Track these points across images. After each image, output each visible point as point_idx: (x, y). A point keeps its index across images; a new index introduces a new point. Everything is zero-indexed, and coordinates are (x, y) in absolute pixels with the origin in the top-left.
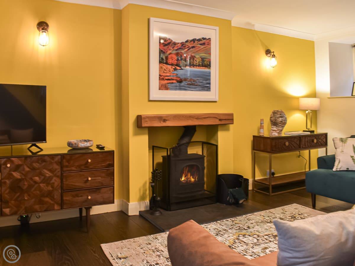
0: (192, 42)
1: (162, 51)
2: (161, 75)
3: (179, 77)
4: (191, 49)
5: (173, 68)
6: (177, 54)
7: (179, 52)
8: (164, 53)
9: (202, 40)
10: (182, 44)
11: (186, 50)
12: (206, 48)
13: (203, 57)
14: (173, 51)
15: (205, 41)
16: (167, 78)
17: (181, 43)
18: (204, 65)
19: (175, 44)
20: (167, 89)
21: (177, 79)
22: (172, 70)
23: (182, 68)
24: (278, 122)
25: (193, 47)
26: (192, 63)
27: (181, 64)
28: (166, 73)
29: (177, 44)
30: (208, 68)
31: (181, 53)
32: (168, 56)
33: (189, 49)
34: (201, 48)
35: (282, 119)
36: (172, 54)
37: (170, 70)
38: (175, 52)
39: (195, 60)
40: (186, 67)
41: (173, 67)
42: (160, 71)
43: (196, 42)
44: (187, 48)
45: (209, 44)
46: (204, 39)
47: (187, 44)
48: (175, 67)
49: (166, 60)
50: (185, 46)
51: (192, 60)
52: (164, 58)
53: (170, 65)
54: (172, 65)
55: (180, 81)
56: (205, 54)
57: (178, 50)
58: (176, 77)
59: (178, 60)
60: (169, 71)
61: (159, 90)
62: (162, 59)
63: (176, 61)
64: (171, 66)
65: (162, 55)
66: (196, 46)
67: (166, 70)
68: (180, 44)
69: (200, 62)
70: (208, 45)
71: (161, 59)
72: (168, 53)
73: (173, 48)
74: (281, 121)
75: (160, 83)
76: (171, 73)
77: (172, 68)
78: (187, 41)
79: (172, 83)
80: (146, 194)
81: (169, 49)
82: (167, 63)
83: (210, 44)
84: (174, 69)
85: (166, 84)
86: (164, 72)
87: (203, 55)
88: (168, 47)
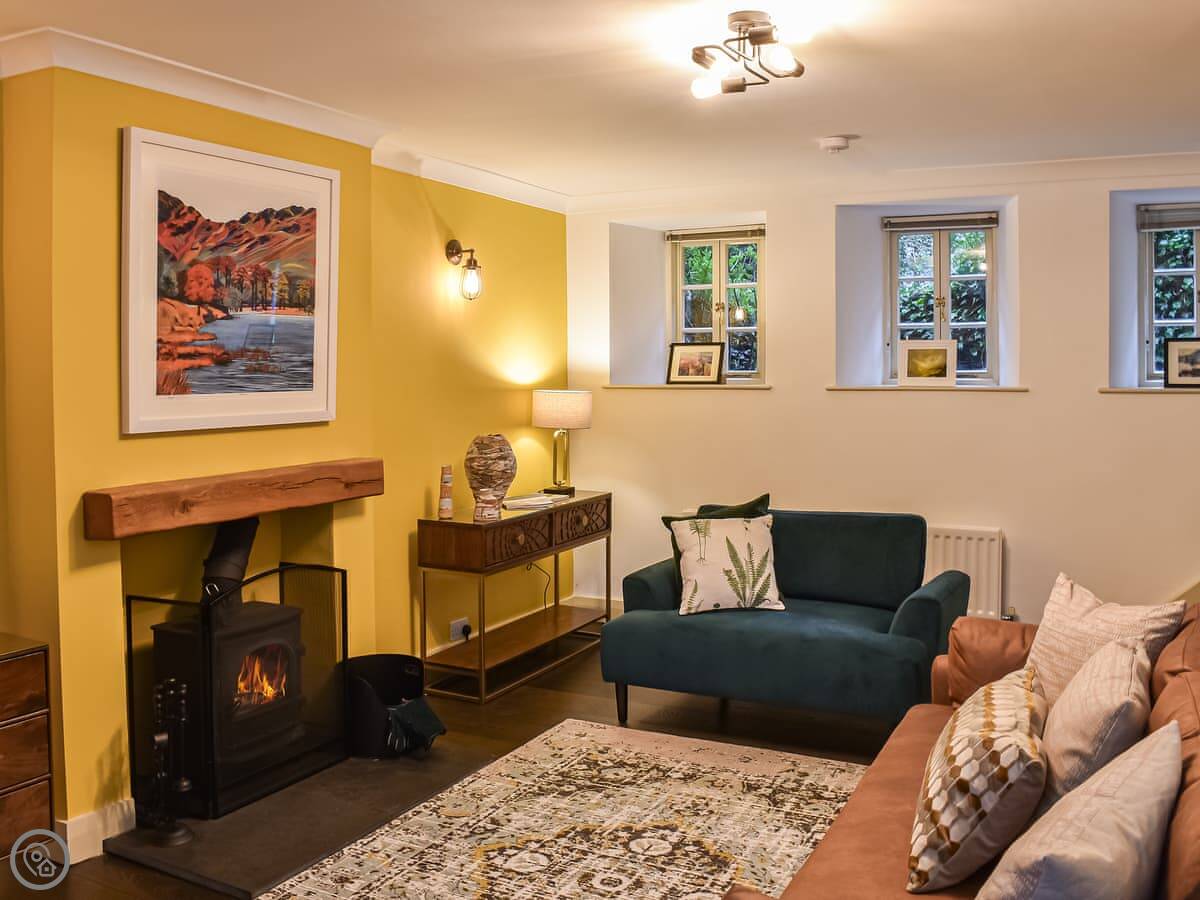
0: (262, 222)
1: (167, 252)
2: (165, 339)
3: (222, 347)
4: (259, 248)
5: (201, 314)
6: (215, 264)
7: (222, 255)
8: (174, 259)
9: (290, 216)
10: (232, 227)
11: (243, 248)
12: (303, 242)
13: (294, 273)
14: (201, 252)
15: (297, 217)
16: (182, 350)
17: (228, 224)
18: (295, 301)
19: (209, 226)
20: (182, 388)
21: (214, 351)
22: (198, 323)
23: (231, 313)
24: (494, 473)
25: (264, 239)
26: (260, 296)
27: (227, 301)
28: (180, 332)
29: (216, 230)
30: (305, 310)
31: (228, 258)
32: (184, 272)
33: (251, 247)
34: (287, 243)
35: (506, 465)
36: (202, 263)
37: (192, 322)
38: (207, 257)
39: (268, 285)
40: (244, 309)
41: (204, 312)
42: (159, 325)
43: (274, 221)
44: (247, 242)
45: (311, 229)
46: (296, 210)
47: (246, 227)
48: (209, 311)
49: (178, 287)
50: (241, 236)
51: (260, 285)
52: (174, 277)
53: (190, 303)
54: (200, 302)
55: (223, 360)
56: (299, 262)
57: (219, 249)
58: (212, 346)
59: (217, 285)
60: (191, 326)
61: (158, 394)
62: (168, 281)
63: (211, 289)
64: (196, 306)
65: (166, 266)
66: (274, 237)
67: (180, 320)
68: (223, 227)
69: (285, 292)
70: (308, 230)
71: (162, 280)
72: (187, 259)
73: (203, 241)
74: (503, 471)
75: (159, 369)
76: (197, 331)
77: (199, 313)
78: (246, 219)
79: (200, 367)
80: (120, 772)
81: (188, 245)
82: (183, 298)
83: (315, 228)
84: (204, 317)
85: (179, 371)
86: (173, 330)
87: (293, 266)
88: (187, 240)
